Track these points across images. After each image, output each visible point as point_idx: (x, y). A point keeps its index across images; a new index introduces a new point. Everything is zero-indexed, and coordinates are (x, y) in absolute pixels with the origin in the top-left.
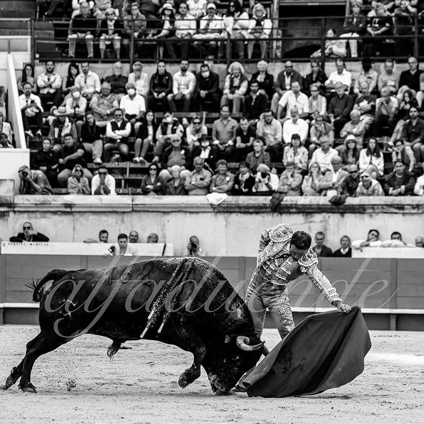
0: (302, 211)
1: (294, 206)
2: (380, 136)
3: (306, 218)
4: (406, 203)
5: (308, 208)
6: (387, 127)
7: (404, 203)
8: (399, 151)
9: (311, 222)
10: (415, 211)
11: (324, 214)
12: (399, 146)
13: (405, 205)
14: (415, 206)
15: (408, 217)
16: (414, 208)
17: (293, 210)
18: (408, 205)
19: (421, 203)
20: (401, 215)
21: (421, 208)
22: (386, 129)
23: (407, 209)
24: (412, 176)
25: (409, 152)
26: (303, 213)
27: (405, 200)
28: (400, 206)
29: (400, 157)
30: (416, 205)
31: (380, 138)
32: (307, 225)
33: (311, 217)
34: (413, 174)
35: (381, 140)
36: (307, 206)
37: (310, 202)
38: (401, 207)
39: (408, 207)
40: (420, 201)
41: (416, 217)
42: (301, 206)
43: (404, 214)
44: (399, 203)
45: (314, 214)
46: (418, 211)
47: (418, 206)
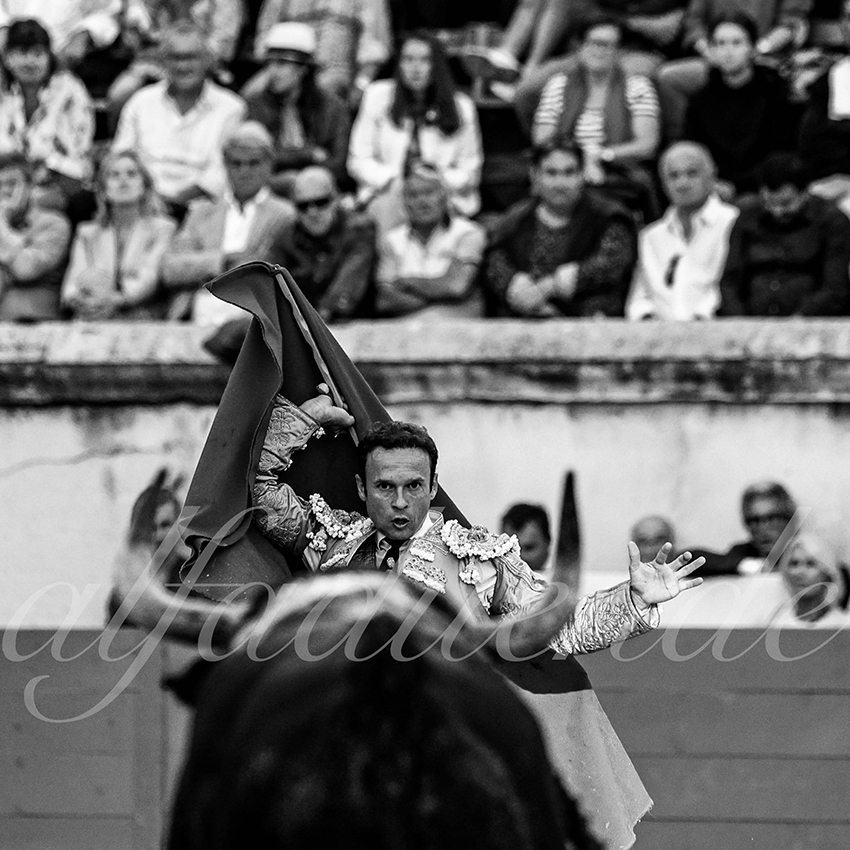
0: (70, 394)
1: (29, 371)
3: (93, 431)
4: (587, 354)
5: (103, 384)
7: (574, 356)
9: (116, 451)
10: (631, 393)
11: (183, 411)
13: (578, 363)
14: (628, 368)
15: (595, 424)
16: (623, 378)
17: (29, 393)
18: (593, 362)
20: (562, 413)
21: (663, 379)
26: (75, 404)
27: (582, 338)
28: (557, 369)
30: (634, 363)
32: (98, 465)
33: (117, 427)
36: (97, 373)
37: (113, 351)
38: (560, 374)
39: (598, 371)
40: (653, 345)
41: (635, 425)
42: (64, 374)
43: (573, 408)
44: (549, 355)
45: (128, 411)
46: (645, 391)
47: (642, 370)
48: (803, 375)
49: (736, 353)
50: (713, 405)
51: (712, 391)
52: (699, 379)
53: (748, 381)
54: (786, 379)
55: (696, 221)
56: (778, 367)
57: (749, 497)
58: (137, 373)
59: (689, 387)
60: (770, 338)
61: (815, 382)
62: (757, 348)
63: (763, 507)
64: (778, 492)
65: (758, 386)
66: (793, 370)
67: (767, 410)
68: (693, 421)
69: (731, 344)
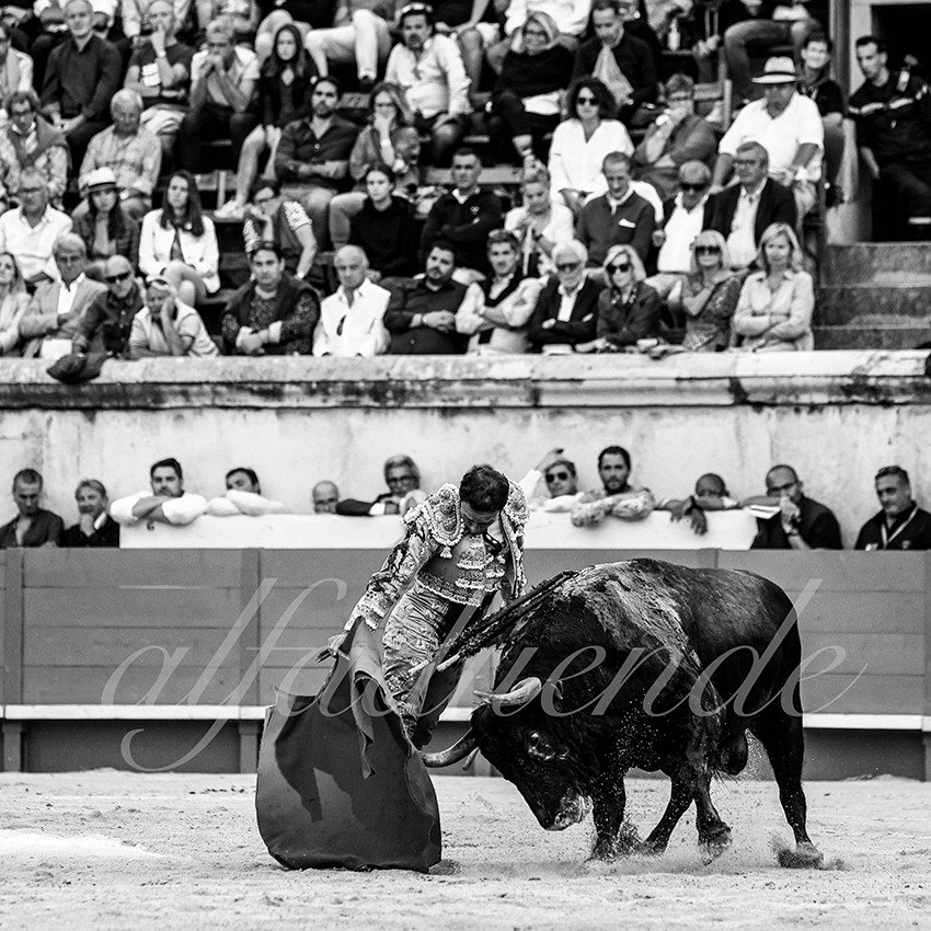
2: (206, 169)
4: (288, 379)
6: (228, 142)
7: (281, 379)
8: (267, 218)
10: (317, 401)
11: (34, 414)
12: (265, 200)
13: (283, 383)
14: (314, 386)
15: (294, 422)
16: (312, 393)
18: (293, 383)
19: (332, 378)
20: (272, 414)
21: (336, 393)
22: (224, 147)
23: (290, 394)
24: (307, 291)
25: (298, 218)
27: (285, 367)
28: (270, 387)
29: (269, 235)
30: (318, 383)
31: (206, 177)
34: (307, 285)
35: (209, 182)
38: (272, 390)
39: (294, 388)
40: (330, 372)
41: (318, 420)
43: (280, 411)
44: (265, 378)
45: (1, 412)
46: (325, 401)
47: (324, 387)
48: (424, 390)
49: (382, 377)
50: (368, 409)
51: (367, 401)
52: (359, 393)
53: (389, 394)
54: (413, 392)
55: (356, 293)
56: (408, 386)
57: (389, 466)
58: (6, 389)
59: (352, 398)
60: (403, 367)
61: (430, 395)
62: (395, 374)
63: (398, 472)
64: (407, 462)
65: (395, 398)
66: (418, 387)
67: (401, 412)
68: (355, 419)
69: (379, 371)
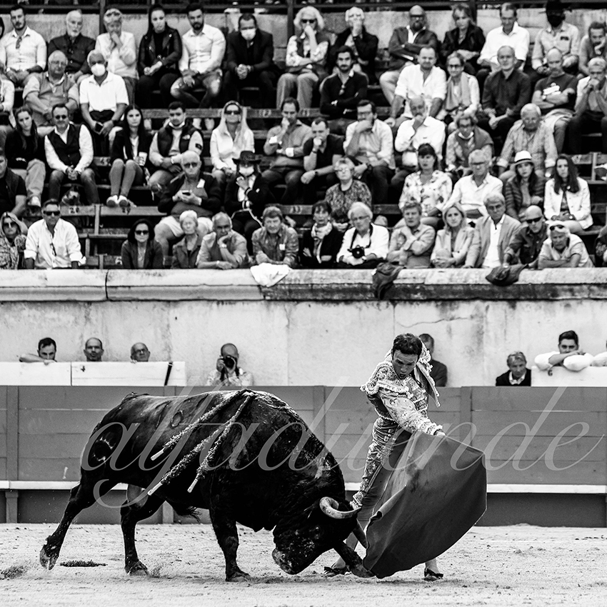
0: (434, 297)
1: (418, 287)
2: (585, 150)
3: (443, 311)
5: (446, 292)
6: (600, 135)
9: (452, 319)
11: (478, 302)
17: (418, 296)
26: (436, 300)
31: (585, 156)
32: (446, 323)
33: (452, 309)
35: (586, 159)
36: (445, 288)
37: (451, 279)
42: (432, 288)
45: (457, 302)
58: (461, 288)
